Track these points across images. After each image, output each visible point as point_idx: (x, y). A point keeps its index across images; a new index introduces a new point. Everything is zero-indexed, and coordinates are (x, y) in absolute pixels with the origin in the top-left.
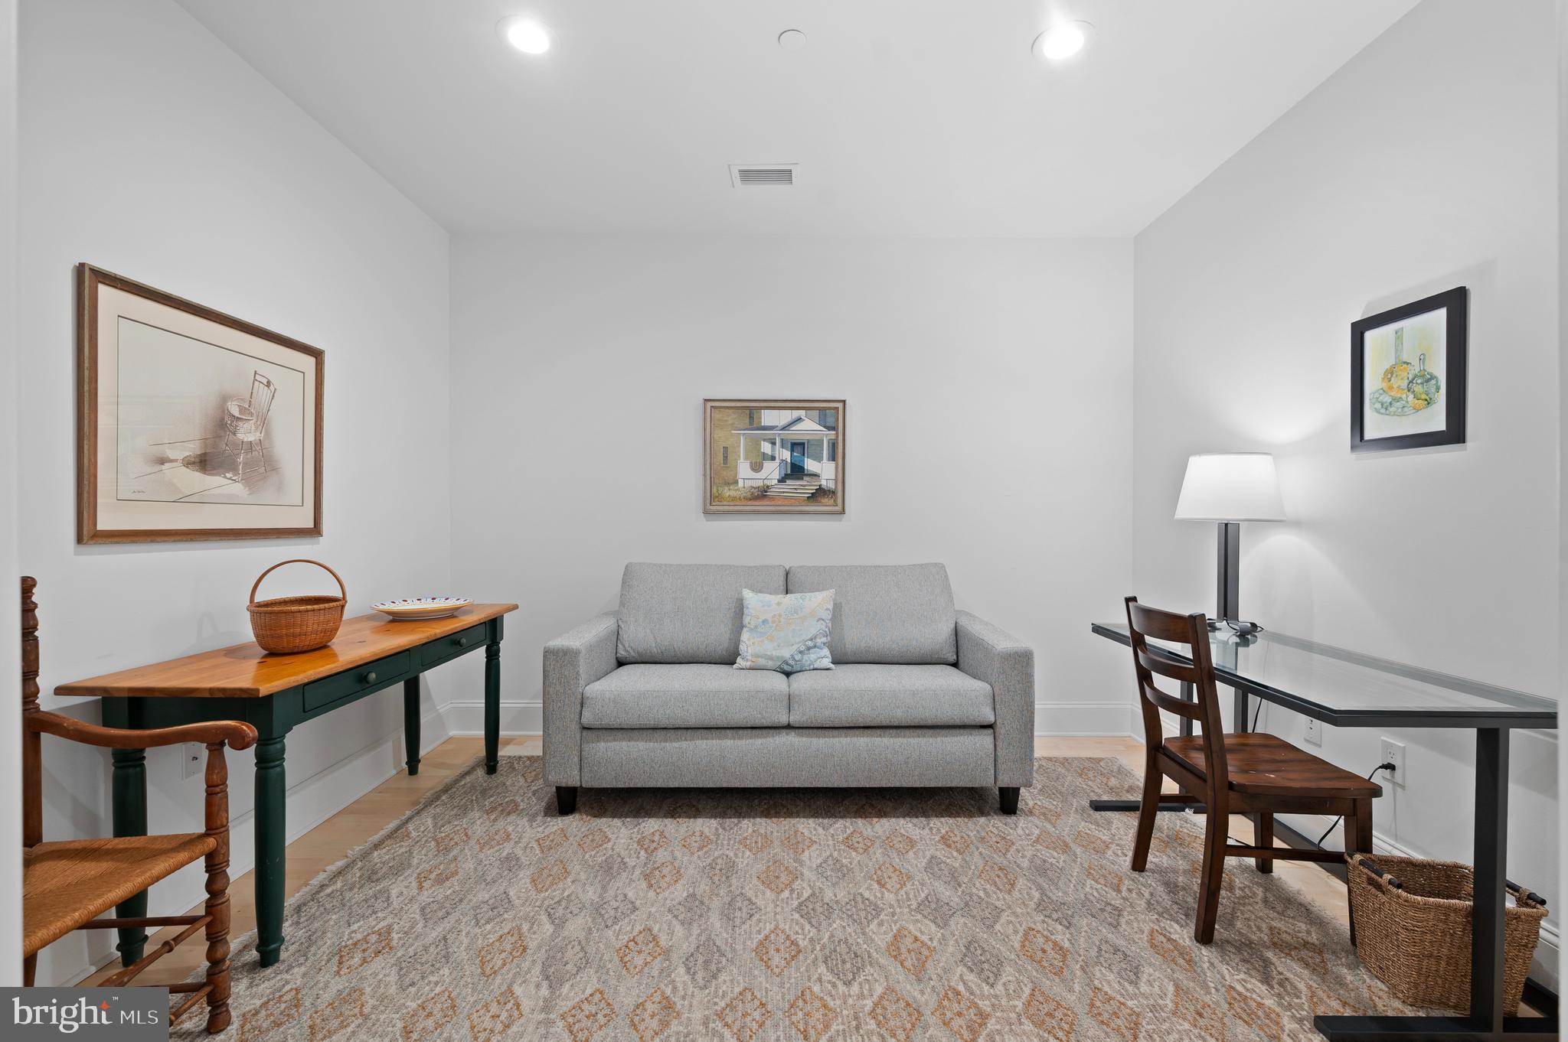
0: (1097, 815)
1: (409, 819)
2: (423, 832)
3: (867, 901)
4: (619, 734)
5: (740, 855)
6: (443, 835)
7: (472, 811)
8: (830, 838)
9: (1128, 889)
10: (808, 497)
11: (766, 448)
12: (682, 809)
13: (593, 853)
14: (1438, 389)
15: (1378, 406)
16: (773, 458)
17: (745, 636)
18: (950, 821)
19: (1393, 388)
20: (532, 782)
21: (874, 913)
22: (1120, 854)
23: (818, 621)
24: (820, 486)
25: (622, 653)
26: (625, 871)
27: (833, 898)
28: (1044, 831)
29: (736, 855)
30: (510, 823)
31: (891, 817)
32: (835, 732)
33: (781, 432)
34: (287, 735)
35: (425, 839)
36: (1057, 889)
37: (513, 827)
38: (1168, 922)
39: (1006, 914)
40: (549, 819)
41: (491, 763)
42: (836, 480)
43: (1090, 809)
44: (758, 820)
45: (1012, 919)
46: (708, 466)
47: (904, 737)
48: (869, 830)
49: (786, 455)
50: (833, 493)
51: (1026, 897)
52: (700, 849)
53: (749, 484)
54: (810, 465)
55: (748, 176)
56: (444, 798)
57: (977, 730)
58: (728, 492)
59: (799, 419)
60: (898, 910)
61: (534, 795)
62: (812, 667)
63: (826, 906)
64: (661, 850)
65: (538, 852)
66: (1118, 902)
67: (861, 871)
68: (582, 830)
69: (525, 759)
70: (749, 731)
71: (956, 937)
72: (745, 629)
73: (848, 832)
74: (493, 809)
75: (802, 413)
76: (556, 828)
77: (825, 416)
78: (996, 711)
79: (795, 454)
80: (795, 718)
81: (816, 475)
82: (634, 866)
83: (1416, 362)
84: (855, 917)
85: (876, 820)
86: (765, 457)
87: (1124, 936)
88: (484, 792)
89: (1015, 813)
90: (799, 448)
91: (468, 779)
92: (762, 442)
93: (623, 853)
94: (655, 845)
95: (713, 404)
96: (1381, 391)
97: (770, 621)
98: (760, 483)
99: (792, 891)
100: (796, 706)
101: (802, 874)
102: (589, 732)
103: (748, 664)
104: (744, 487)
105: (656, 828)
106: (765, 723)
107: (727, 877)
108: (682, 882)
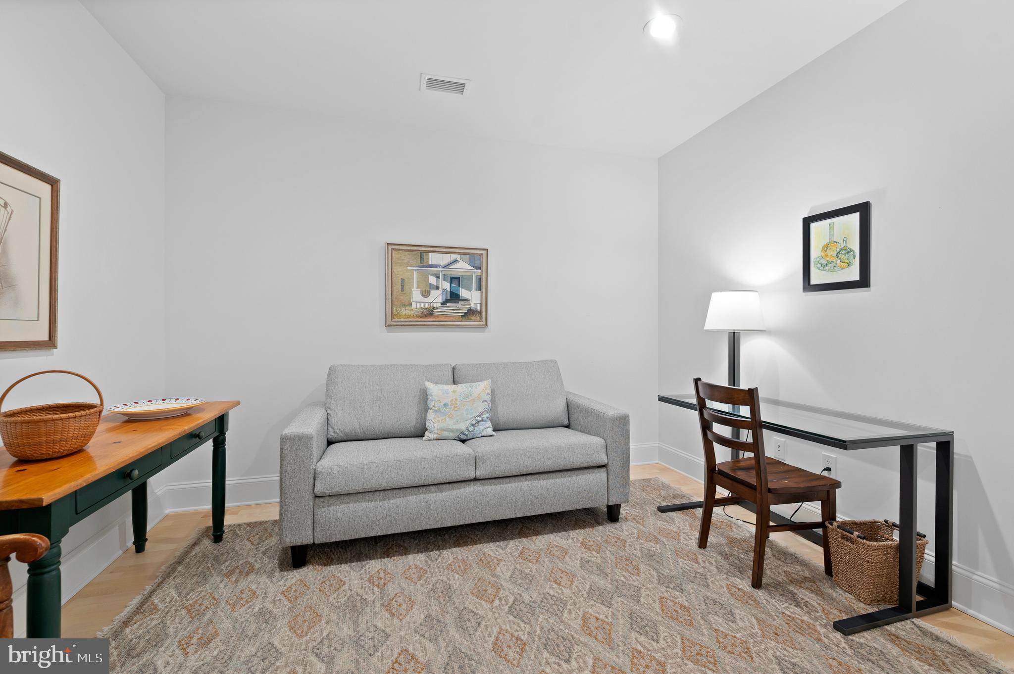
0: (665, 515)
1: (151, 594)
2: (170, 602)
3: (554, 598)
4: (346, 498)
5: (451, 578)
6: (191, 602)
7: (212, 577)
8: (509, 555)
9: (703, 561)
10: (462, 316)
11: (433, 280)
12: (393, 549)
13: (335, 596)
14: (854, 257)
15: (819, 265)
16: (438, 288)
17: (431, 415)
18: (582, 531)
19: (828, 255)
20: (259, 544)
21: (562, 605)
22: (688, 539)
23: (483, 403)
24: (470, 308)
25: (332, 435)
26: (367, 606)
27: (530, 599)
28: (639, 530)
29: (448, 579)
30: (252, 582)
31: (543, 534)
32: (507, 480)
33: (443, 269)
34: (62, 539)
35: (173, 609)
36: (664, 568)
37: (256, 585)
38: (733, 578)
39: (643, 590)
40: (286, 573)
41: (217, 531)
42: (481, 304)
43: (658, 512)
44: (454, 550)
45: (648, 592)
46: (390, 293)
47: (553, 479)
48: (533, 546)
49: (447, 286)
50: (480, 312)
51: (649, 576)
52: (420, 578)
53: (420, 306)
54: (463, 293)
55: (433, 83)
56: (180, 569)
57: (597, 469)
58: (404, 312)
59: (456, 261)
60: (577, 600)
61: (264, 555)
62: (480, 435)
63: (528, 606)
64: (389, 585)
65: (286, 602)
66: (701, 570)
67: (540, 575)
68: (319, 578)
69: (245, 526)
70: (447, 485)
71: (621, 612)
72: (430, 411)
73: (520, 549)
74: (231, 572)
75: (458, 257)
76: (294, 580)
77: (474, 259)
78: (608, 455)
79: (453, 285)
80: (480, 473)
81: (467, 300)
82: (374, 601)
83: (841, 242)
84: (551, 610)
85: (534, 538)
86: (431, 287)
87: (714, 592)
88: (217, 559)
89: (618, 521)
90: (456, 281)
91: (197, 549)
92: (430, 276)
93: (360, 592)
94: (383, 581)
95: (394, 247)
96: (821, 257)
97: (449, 403)
98: (428, 305)
99: (500, 599)
100: (481, 464)
101: (502, 585)
102: (321, 499)
103: (435, 436)
104: (416, 308)
105: (379, 567)
106: (460, 478)
107: (449, 597)
108: (416, 607)
